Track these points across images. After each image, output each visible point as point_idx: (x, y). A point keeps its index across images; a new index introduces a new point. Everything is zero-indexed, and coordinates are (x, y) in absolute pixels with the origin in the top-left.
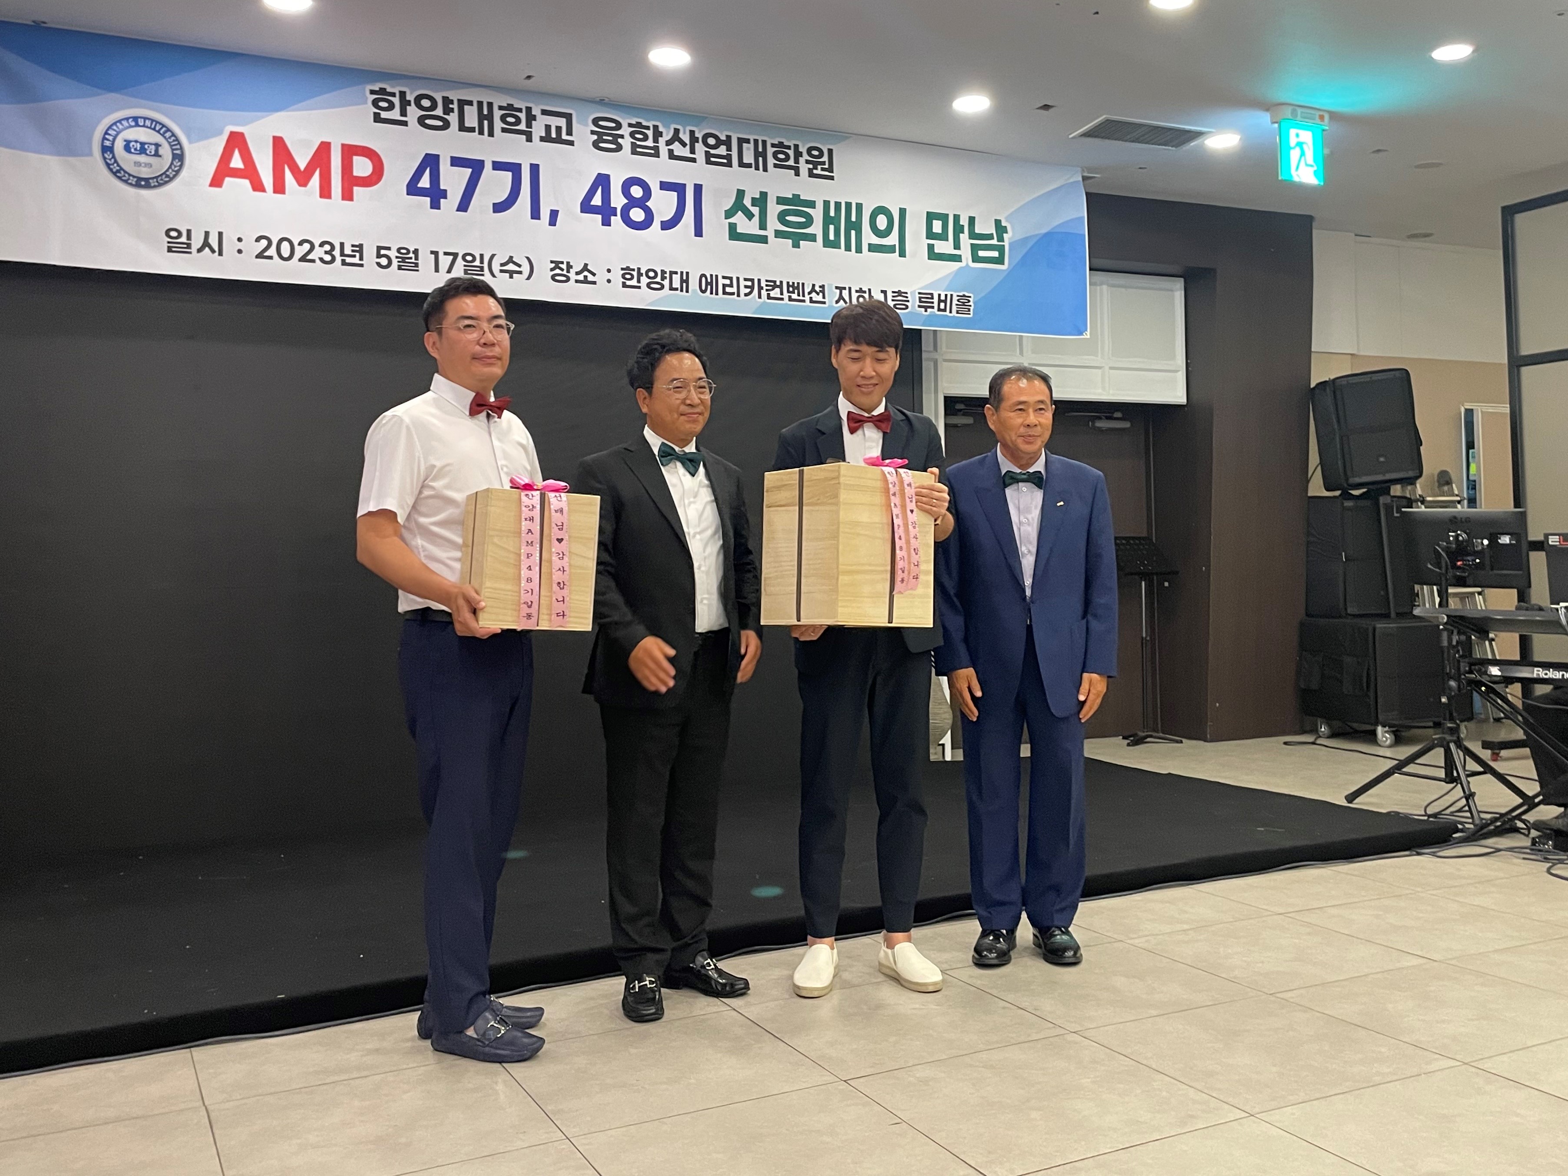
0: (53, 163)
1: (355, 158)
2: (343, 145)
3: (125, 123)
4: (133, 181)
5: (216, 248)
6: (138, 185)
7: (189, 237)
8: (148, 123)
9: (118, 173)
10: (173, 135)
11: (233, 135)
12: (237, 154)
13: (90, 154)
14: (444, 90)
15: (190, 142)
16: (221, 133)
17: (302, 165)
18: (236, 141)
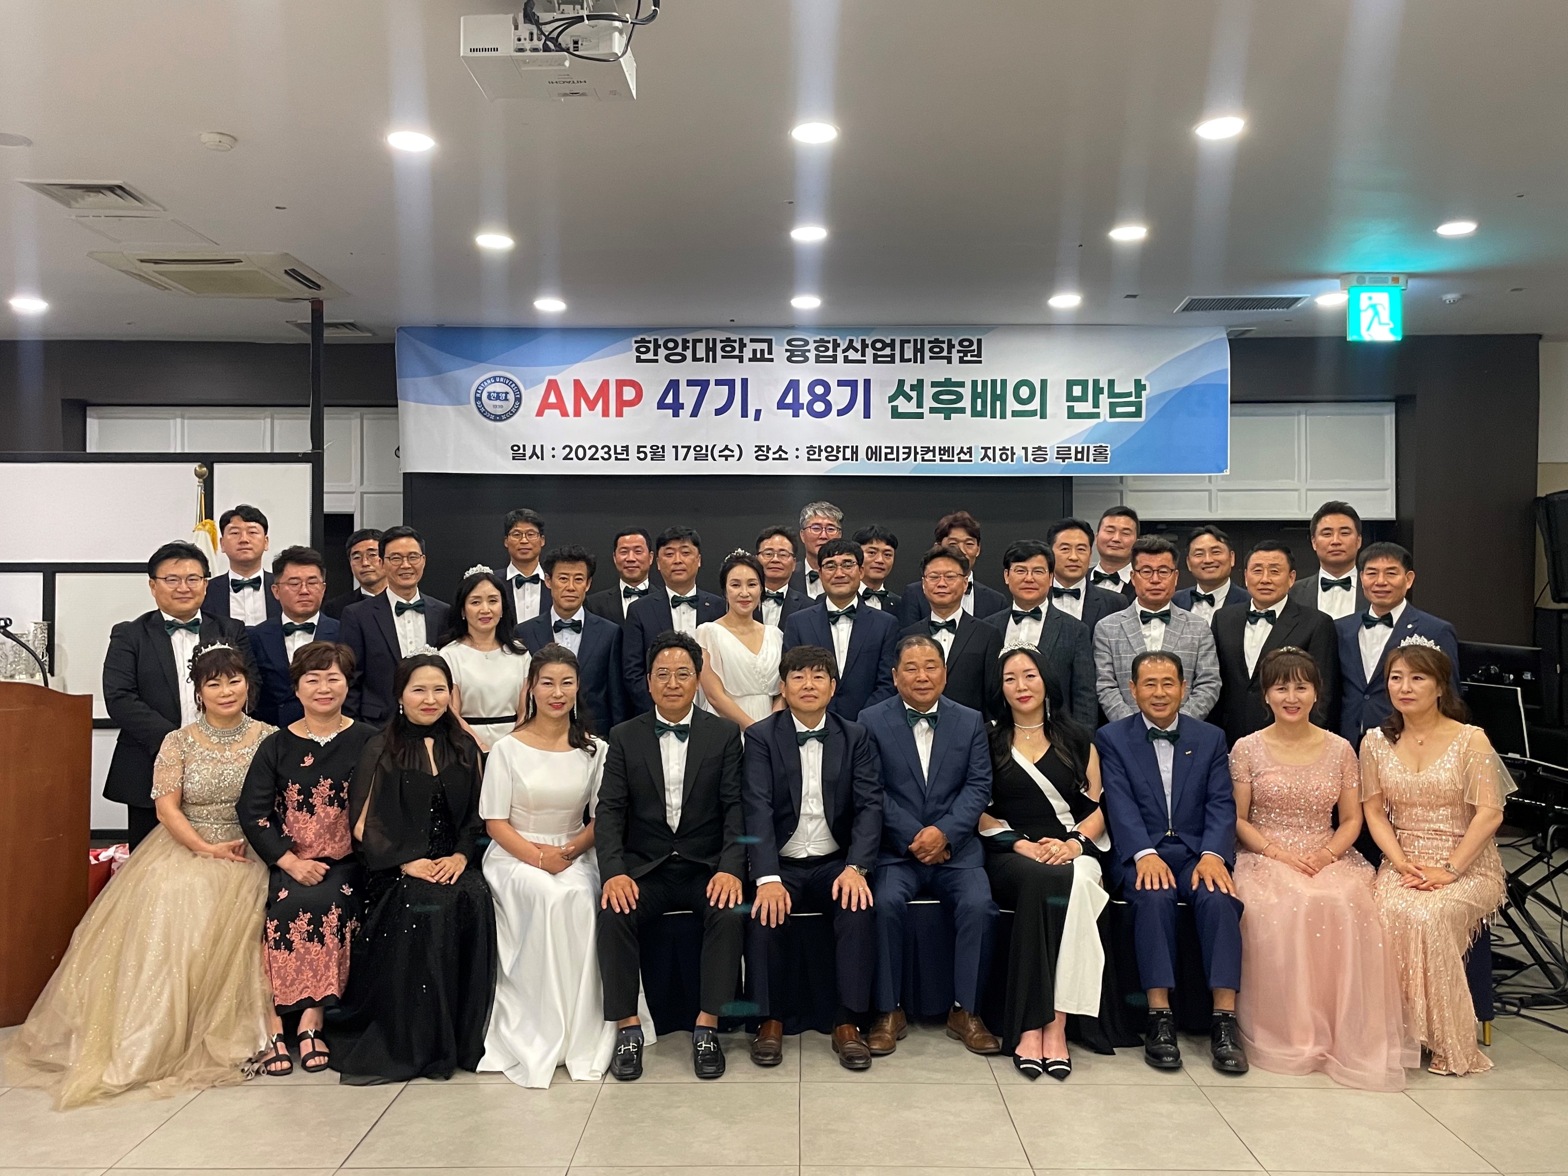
0: (450, 410)
1: (625, 388)
2: (617, 381)
3: (489, 381)
4: (493, 417)
5: (540, 455)
6: (495, 420)
7: (524, 450)
8: (502, 380)
9: (485, 413)
10: (516, 385)
11: (550, 381)
12: (552, 393)
13: (469, 403)
14: (684, 334)
15: (526, 389)
16: (543, 381)
17: (592, 396)
18: (553, 385)
